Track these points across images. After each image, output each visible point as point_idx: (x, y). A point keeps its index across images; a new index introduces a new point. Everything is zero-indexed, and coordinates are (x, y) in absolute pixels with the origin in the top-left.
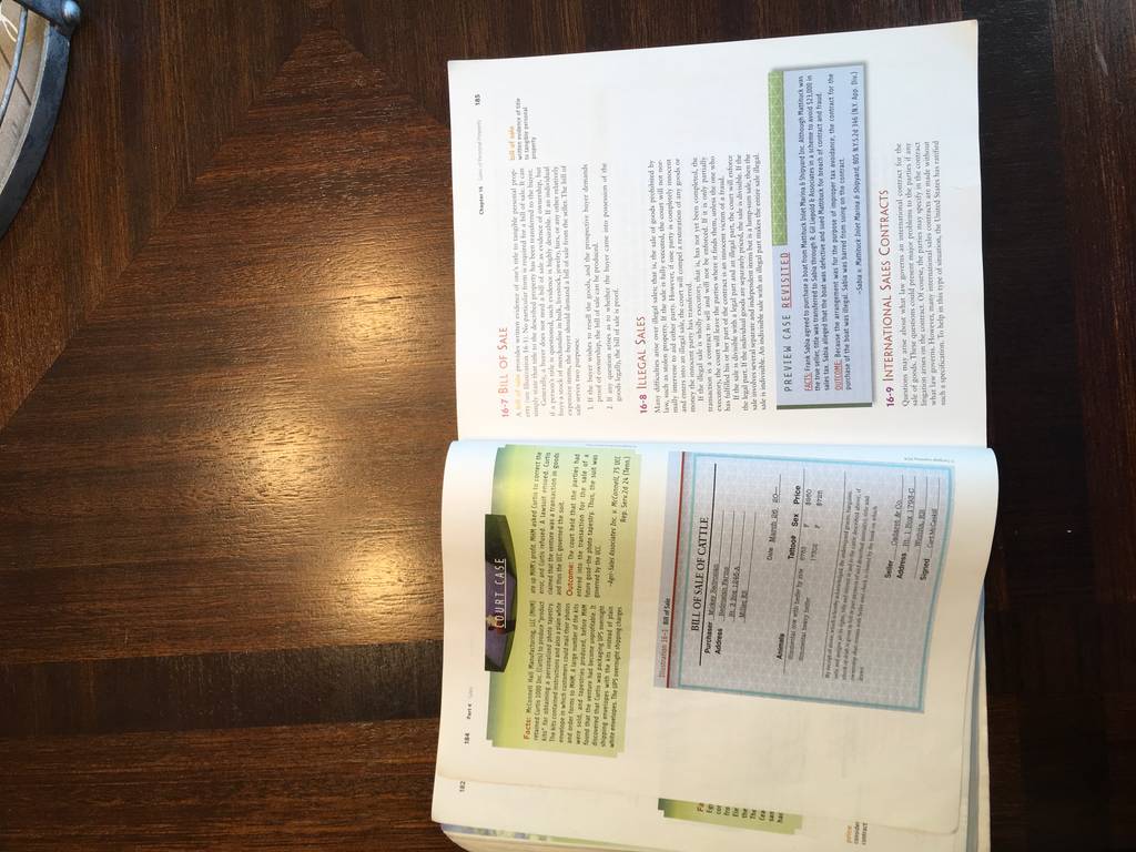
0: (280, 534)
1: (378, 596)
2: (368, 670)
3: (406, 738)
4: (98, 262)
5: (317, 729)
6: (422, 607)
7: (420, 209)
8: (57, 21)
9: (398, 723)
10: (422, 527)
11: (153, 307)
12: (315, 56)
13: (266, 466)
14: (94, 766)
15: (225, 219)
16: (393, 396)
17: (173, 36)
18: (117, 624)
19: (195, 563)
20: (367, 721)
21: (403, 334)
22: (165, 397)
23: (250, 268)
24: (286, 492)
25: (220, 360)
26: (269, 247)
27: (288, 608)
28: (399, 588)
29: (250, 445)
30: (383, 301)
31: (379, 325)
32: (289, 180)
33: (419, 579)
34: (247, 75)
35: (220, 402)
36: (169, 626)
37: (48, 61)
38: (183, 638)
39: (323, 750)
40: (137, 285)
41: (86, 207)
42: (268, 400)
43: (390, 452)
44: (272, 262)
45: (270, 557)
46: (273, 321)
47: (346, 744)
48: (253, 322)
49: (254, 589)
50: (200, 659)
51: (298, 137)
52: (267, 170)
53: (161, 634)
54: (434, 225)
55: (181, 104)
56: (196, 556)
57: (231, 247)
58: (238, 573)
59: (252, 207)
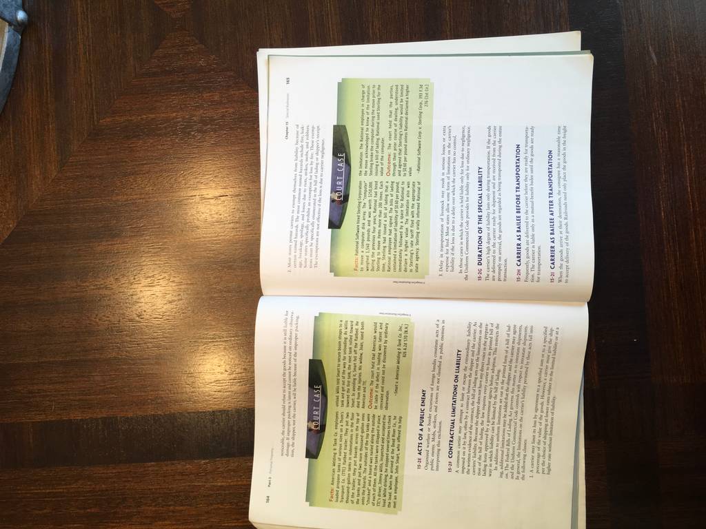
0: (151, 342)
1: (212, 381)
2: (206, 427)
3: (229, 469)
4: (37, 172)
5: (173, 464)
6: (240, 387)
7: (240, 141)
8: (13, 23)
9: (225, 460)
10: (240, 338)
11: (72, 201)
12: (174, 47)
13: (142, 300)
14: (32, 488)
15: (118, 146)
16: (223, 257)
17: (86, 33)
18: (48, 399)
19: (97, 361)
20: (204, 459)
21: (229, 218)
22: (80, 256)
23: (133, 177)
24: (155, 316)
25: (112, 234)
26: (145, 164)
27: (156, 389)
28: (225, 376)
29: (132, 287)
30: (216, 198)
31: (213, 212)
32: (158, 122)
33: (238, 370)
34: (132, 58)
35: (114, 260)
36: (80, 400)
37: (7, 48)
38: (90, 408)
39: (178, 477)
40: (62, 187)
41: (30, 139)
42: (144, 259)
43: (221, 291)
44: (147, 173)
45: (145, 356)
46: (148, 210)
47: (191, 474)
48: (135, 211)
49: (134, 377)
50: (100, 421)
51: (163, 96)
52: (144, 116)
53: (75, 405)
54: (248, 151)
55: (90, 76)
56: (97, 356)
57: (121, 164)
58: (124, 367)
59: (135, 139)
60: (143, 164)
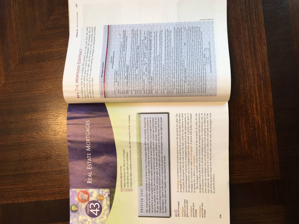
11: (13, 94)
12: (60, 14)
15: (34, 66)
17: (15, 9)
18: (7, 193)
19: (30, 173)
22: (18, 122)
23: (42, 81)
25: (34, 110)
26: (48, 75)
32: (54, 53)
34: (38, 21)
35: (35, 123)
36: (23, 193)
38: (27, 197)
40: (7, 88)
44: (49, 79)
45: (53, 171)
48: (44, 98)
49: (49, 181)
50: (33, 203)
51: (55, 40)
52: (46, 50)
53: (21, 196)
55: (18, 31)
56: (30, 171)
57: (36, 75)
58: (43, 176)
59: (42, 62)
60: (47, 75)
